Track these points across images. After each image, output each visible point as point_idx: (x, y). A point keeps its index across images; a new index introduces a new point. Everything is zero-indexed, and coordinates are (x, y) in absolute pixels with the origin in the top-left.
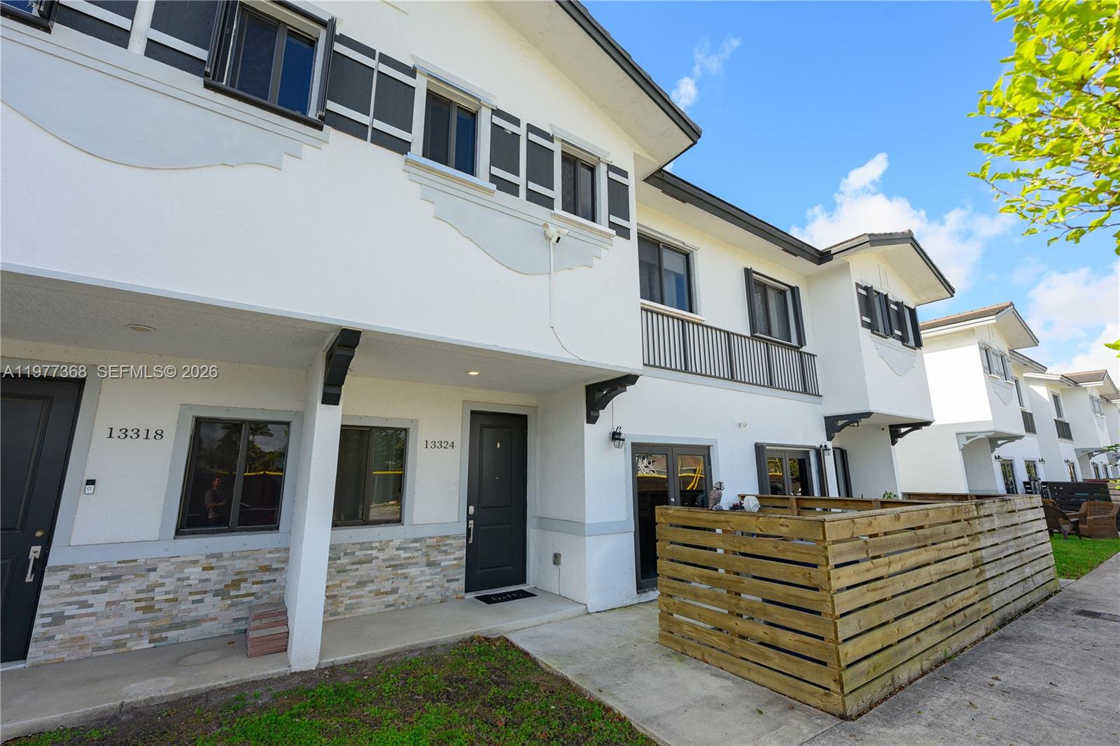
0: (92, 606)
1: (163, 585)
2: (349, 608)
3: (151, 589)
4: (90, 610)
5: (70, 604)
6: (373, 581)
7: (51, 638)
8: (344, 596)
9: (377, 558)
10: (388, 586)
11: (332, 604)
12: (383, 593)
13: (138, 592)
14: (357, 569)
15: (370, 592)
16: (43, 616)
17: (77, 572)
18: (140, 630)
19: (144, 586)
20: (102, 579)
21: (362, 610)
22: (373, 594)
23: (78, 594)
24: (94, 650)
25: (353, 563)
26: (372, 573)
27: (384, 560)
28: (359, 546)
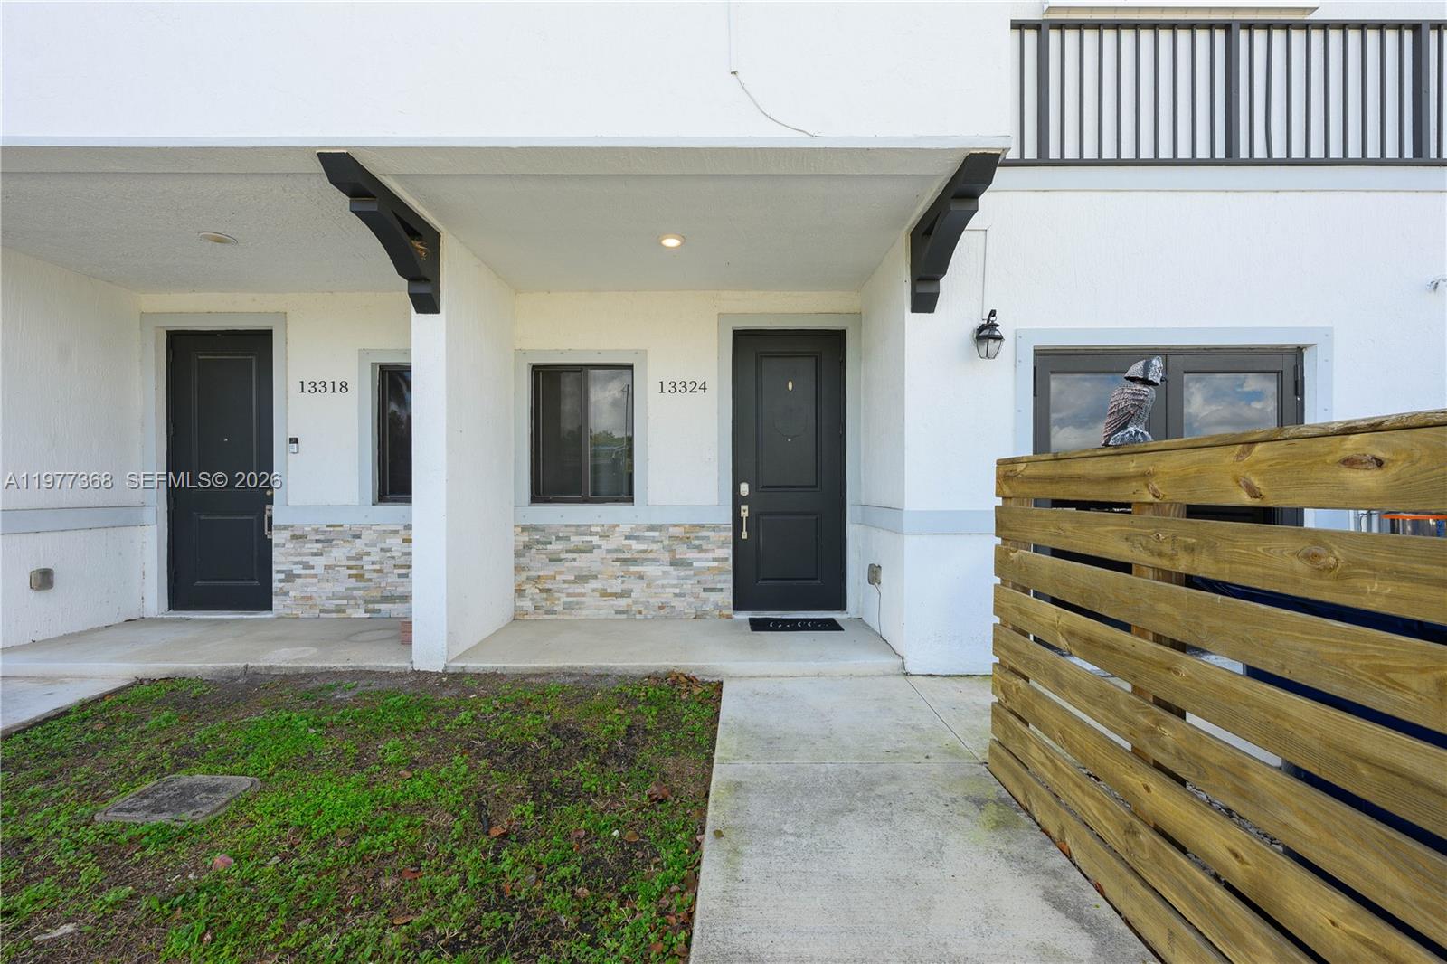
0: (313, 567)
1: (368, 554)
2: (568, 606)
3: (359, 557)
4: (312, 572)
5: (296, 563)
6: (595, 577)
7: (286, 594)
8: (561, 591)
9: (599, 547)
10: (616, 586)
11: (547, 600)
12: (611, 595)
13: (349, 558)
14: (575, 560)
15: (594, 590)
16: (278, 572)
17: (297, 533)
18: (355, 598)
19: (352, 554)
20: (317, 541)
21: (584, 613)
22: (597, 594)
23: (300, 554)
24: (322, 611)
25: (568, 551)
26: (596, 567)
27: (609, 551)
28: (573, 529)
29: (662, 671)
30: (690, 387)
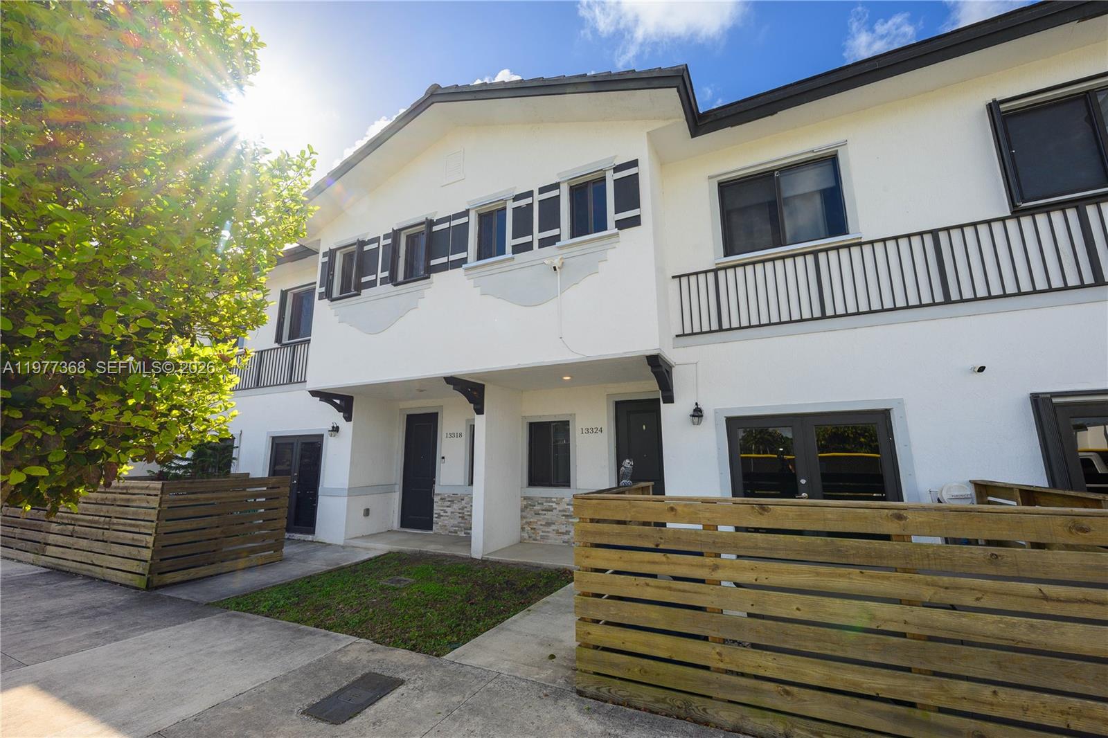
0: (447, 512)
1: (466, 507)
2: (543, 538)
3: (463, 509)
4: (447, 514)
5: (442, 510)
6: (554, 524)
7: (438, 523)
8: (539, 529)
9: (556, 509)
10: (563, 529)
11: (533, 533)
12: (561, 533)
13: (460, 509)
14: (545, 514)
15: (554, 530)
16: (436, 514)
17: (443, 497)
18: (460, 527)
19: (460, 507)
20: (449, 501)
21: (549, 541)
22: (555, 532)
23: (442, 506)
24: (449, 532)
25: (543, 510)
26: (554, 518)
27: (560, 511)
28: (545, 499)
29: (562, 568)
30: (595, 430)
